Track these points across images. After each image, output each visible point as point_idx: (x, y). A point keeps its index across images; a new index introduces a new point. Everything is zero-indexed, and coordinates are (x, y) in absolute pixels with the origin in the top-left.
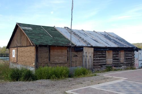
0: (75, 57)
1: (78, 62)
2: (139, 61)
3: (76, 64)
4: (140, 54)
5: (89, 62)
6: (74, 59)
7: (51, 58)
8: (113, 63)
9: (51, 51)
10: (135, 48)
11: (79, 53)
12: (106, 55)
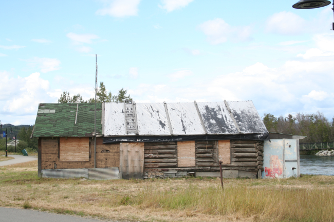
0: (103, 153)
1: (109, 161)
2: (286, 161)
3: (105, 164)
4: (290, 146)
5: (132, 161)
6: (102, 156)
7: (60, 154)
8: (196, 164)
9: (61, 144)
10: (260, 134)
11: (112, 146)
12: (177, 149)
